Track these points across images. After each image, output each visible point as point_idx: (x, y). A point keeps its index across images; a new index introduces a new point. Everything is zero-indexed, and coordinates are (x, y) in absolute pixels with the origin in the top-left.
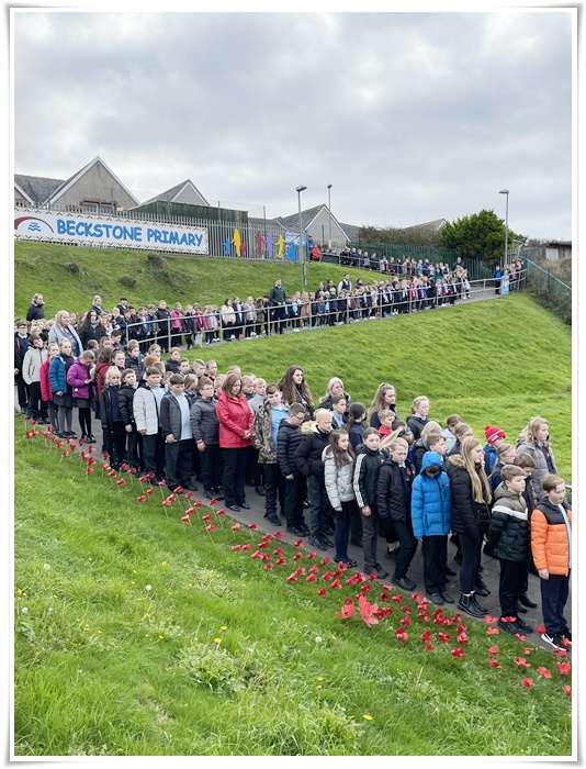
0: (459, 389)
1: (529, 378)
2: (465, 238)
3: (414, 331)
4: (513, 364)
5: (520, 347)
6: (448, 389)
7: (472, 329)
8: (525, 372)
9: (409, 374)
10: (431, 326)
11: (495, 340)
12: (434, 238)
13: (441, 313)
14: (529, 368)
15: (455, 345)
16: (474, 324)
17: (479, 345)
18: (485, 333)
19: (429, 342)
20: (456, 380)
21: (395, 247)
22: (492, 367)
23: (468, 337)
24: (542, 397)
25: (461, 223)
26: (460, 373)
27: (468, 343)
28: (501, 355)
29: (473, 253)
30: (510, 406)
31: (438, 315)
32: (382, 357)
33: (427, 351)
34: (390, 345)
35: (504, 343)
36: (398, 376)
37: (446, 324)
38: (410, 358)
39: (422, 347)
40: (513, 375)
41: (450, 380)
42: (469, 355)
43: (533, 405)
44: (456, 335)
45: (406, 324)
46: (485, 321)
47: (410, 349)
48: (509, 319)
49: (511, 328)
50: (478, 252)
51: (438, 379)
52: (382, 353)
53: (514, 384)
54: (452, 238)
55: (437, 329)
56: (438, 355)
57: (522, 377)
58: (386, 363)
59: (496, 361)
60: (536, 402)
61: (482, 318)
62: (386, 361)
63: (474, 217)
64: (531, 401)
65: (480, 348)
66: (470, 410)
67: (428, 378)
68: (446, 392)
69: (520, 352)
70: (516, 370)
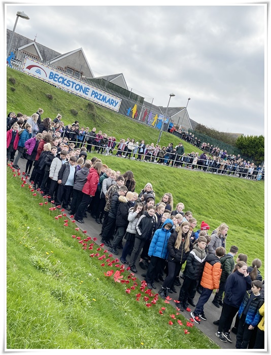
0: (216, 216)
1: (253, 223)
2: (248, 146)
3: (204, 181)
4: (248, 214)
5: (255, 207)
6: (210, 214)
7: (234, 190)
8: (252, 220)
9: (193, 200)
10: (213, 182)
11: (243, 199)
12: (233, 141)
13: (221, 178)
14: (255, 218)
15: (222, 195)
16: (236, 188)
17: (234, 199)
18: (239, 194)
19: (209, 189)
20: (215, 211)
21: (212, 139)
22: (236, 211)
23: (230, 193)
24: (253, 232)
25: (248, 138)
26: (219, 209)
27: (229, 196)
28: (243, 207)
29: (250, 155)
30: (235, 231)
31: (219, 178)
32: (183, 188)
33: (207, 193)
34: (190, 184)
35: (247, 202)
36: (187, 199)
37: (222, 184)
38: (197, 193)
39: (205, 190)
40: (245, 219)
41: (212, 210)
42: (227, 201)
43: (246, 234)
44: (224, 190)
45: (201, 176)
46: (242, 188)
47: (199, 189)
48: (254, 192)
49: (254, 196)
50: (253, 155)
51: (206, 207)
52: (184, 186)
53: (244, 223)
54: (242, 144)
55: (216, 184)
56: (212, 196)
57: (250, 221)
58: (184, 191)
59: (240, 210)
60: (249, 233)
61: (241, 187)
62: (184, 190)
63: (256, 137)
64: (247, 232)
65: (234, 200)
66: (214, 225)
67: (202, 205)
68: (208, 215)
69: (253, 209)
70: (248, 217)
